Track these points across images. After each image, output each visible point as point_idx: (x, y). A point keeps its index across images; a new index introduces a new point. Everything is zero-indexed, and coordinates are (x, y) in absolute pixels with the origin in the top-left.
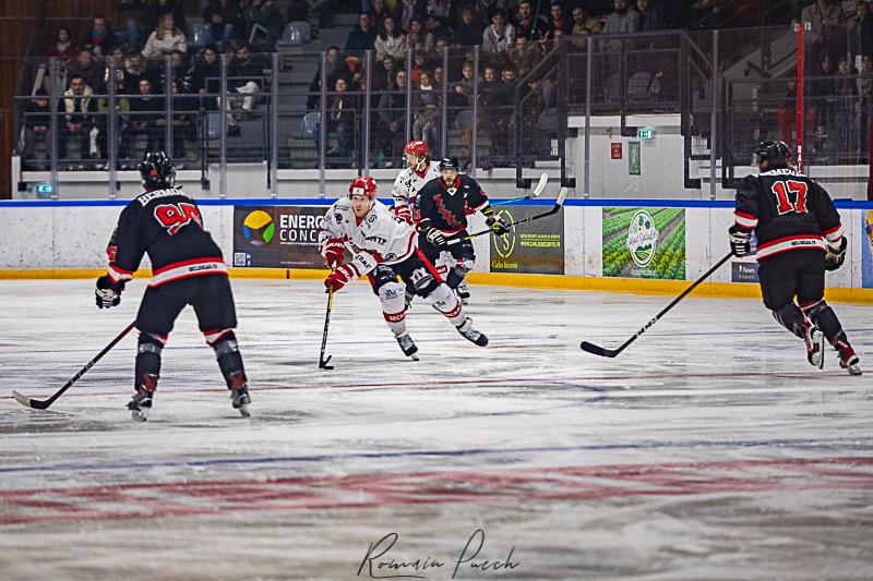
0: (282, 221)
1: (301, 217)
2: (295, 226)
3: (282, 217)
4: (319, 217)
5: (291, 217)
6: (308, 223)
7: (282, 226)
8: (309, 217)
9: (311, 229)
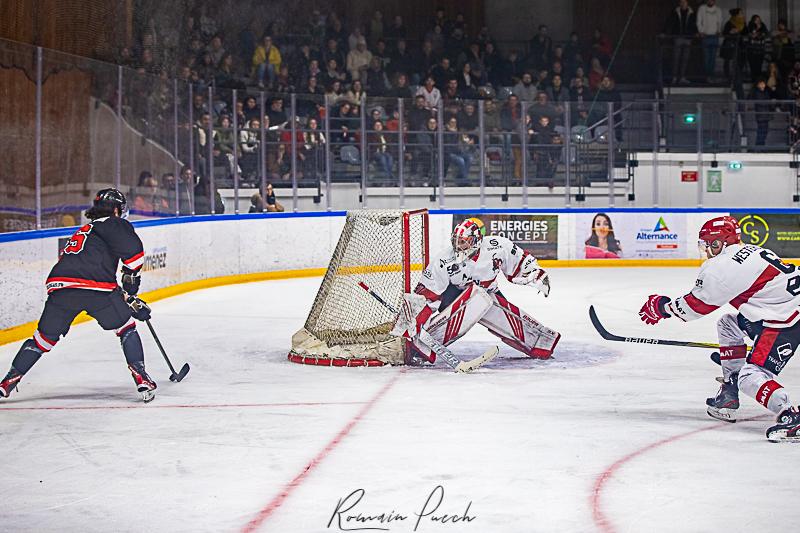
0: (492, 226)
1: (509, 222)
2: (504, 229)
3: (492, 222)
4: (524, 222)
5: (500, 222)
6: (515, 227)
7: (492, 229)
8: (516, 222)
9: (517, 230)
